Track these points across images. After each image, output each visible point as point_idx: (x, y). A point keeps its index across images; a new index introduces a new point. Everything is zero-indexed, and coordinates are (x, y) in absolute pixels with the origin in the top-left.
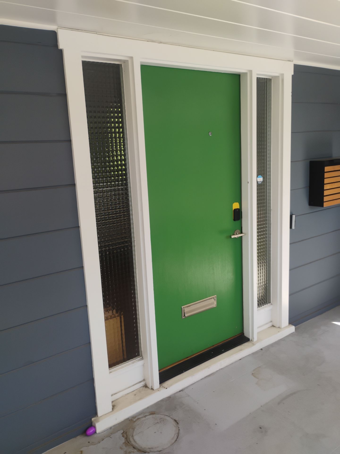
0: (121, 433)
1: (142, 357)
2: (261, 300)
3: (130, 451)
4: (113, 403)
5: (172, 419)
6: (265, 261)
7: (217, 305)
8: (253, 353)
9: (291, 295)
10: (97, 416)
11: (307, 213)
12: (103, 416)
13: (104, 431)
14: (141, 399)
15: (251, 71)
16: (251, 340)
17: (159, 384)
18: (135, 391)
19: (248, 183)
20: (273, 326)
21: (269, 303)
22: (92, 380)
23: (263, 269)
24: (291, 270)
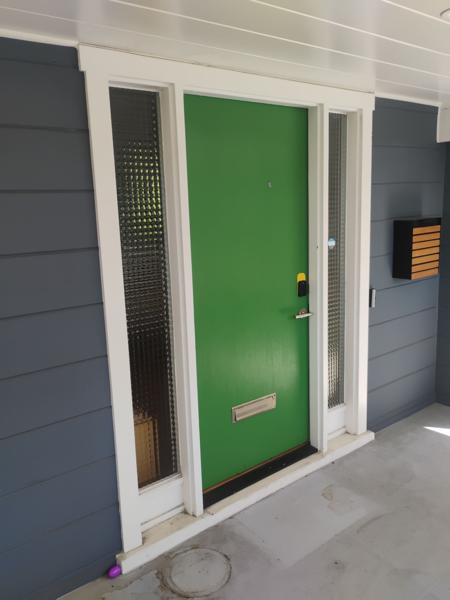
0: (156, 573)
1: (180, 474)
2: (332, 399)
3: (167, 597)
4: (144, 535)
5: (222, 554)
6: (337, 349)
7: (276, 406)
8: (322, 467)
9: (370, 392)
10: (122, 552)
11: (391, 287)
12: (130, 551)
13: (132, 571)
14: (179, 528)
15: (322, 105)
16: (320, 451)
17: (203, 509)
18: (171, 518)
19: (317, 248)
20: (347, 432)
21: (342, 403)
22: (116, 504)
23: (335, 358)
24: (370, 360)
